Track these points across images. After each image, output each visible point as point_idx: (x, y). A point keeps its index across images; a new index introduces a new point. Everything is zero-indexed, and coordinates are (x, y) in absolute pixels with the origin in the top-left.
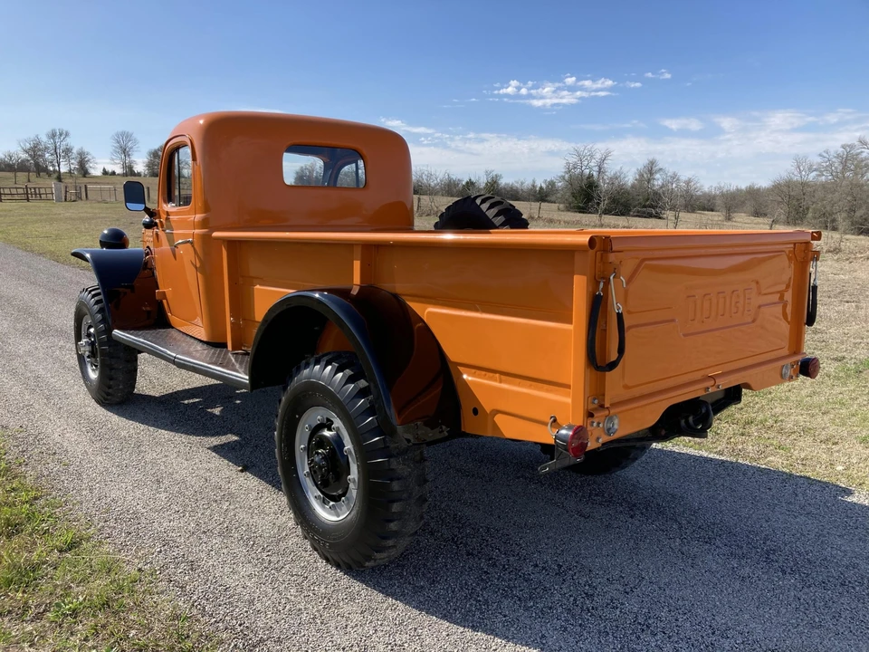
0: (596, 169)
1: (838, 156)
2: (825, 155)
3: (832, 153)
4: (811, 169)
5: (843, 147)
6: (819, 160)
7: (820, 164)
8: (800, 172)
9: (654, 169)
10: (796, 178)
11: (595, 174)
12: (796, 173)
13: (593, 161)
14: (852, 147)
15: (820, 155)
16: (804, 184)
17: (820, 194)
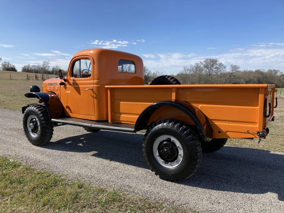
0: (128, 69)
1: (195, 67)
2: (191, 66)
3: (193, 66)
4: (188, 70)
5: (196, 64)
6: (190, 68)
7: (190, 69)
8: (185, 71)
9: (145, 69)
10: (184, 73)
11: (128, 71)
12: (184, 71)
13: (127, 66)
14: (198, 64)
15: (190, 66)
16: (187, 75)
17: (191, 77)
